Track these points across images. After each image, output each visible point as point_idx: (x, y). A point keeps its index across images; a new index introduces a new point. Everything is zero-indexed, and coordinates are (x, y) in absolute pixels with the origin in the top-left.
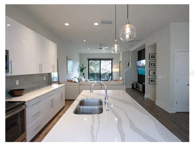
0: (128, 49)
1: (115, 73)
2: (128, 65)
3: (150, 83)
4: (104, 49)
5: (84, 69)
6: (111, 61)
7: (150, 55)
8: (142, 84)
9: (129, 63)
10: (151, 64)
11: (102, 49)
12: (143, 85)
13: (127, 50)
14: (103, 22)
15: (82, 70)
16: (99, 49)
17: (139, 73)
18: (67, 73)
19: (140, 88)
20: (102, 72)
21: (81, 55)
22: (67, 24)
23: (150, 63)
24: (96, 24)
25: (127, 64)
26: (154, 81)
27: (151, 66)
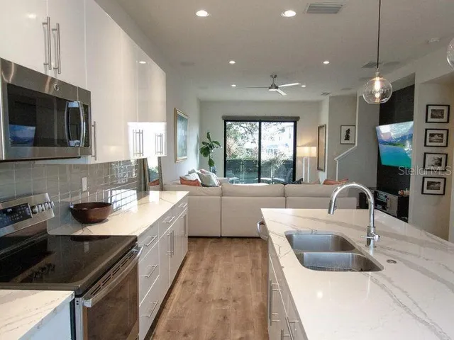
0: (349, 89)
1: (306, 160)
2: (347, 138)
3: (426, 191)
4: (283, 89)
5: (211, 147)
6: (292, 124)
7: (430, 108)
8: (397, 195)
9: (348, 131)
10: (432, 135)
11: (277, 88)
12: (399, 199)
13: (348, 93)
14: (313, 9)
15: (205, 150)
16: (270, 88)
17: (384, 162)
18: (176, 160)
19: (388, 205)
20: (265, 157)
21: (204, 105)
22: (202, 13)
23: (429, 132)
24: (290, 14)
25: (344, 134)
26: (437, 185)
27: (430, 142)
